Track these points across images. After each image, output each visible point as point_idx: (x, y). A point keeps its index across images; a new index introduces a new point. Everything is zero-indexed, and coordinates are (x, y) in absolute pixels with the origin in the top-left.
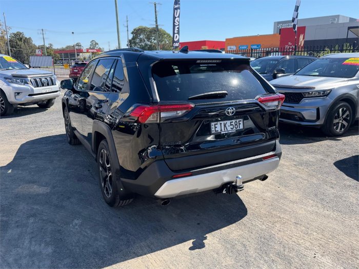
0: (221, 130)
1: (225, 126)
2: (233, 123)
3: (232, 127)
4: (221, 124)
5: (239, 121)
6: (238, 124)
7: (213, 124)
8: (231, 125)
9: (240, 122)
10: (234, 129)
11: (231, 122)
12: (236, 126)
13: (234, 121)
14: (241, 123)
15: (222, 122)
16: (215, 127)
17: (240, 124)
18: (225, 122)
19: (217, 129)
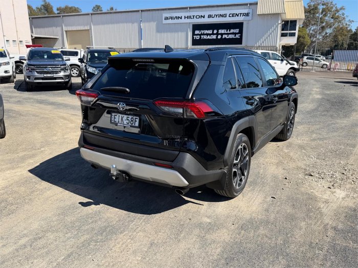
0: (119, 122)
1: (122, 119)
2: (130, 119)
3: (128, 121)
4: (119, 116)
5: (135, 118)
6: (134, 121)
7: (113, 114)
8: (127, 120)
9: (136, 120)
10: (130, 124)
11: (127, 117)
12: (132, 122)
13: (130, 117)
14: (138, 120)
15: (121, 115)
16: (115, 118)
17: (135, 121)
18: (123, 116)
19: (115, 120)
